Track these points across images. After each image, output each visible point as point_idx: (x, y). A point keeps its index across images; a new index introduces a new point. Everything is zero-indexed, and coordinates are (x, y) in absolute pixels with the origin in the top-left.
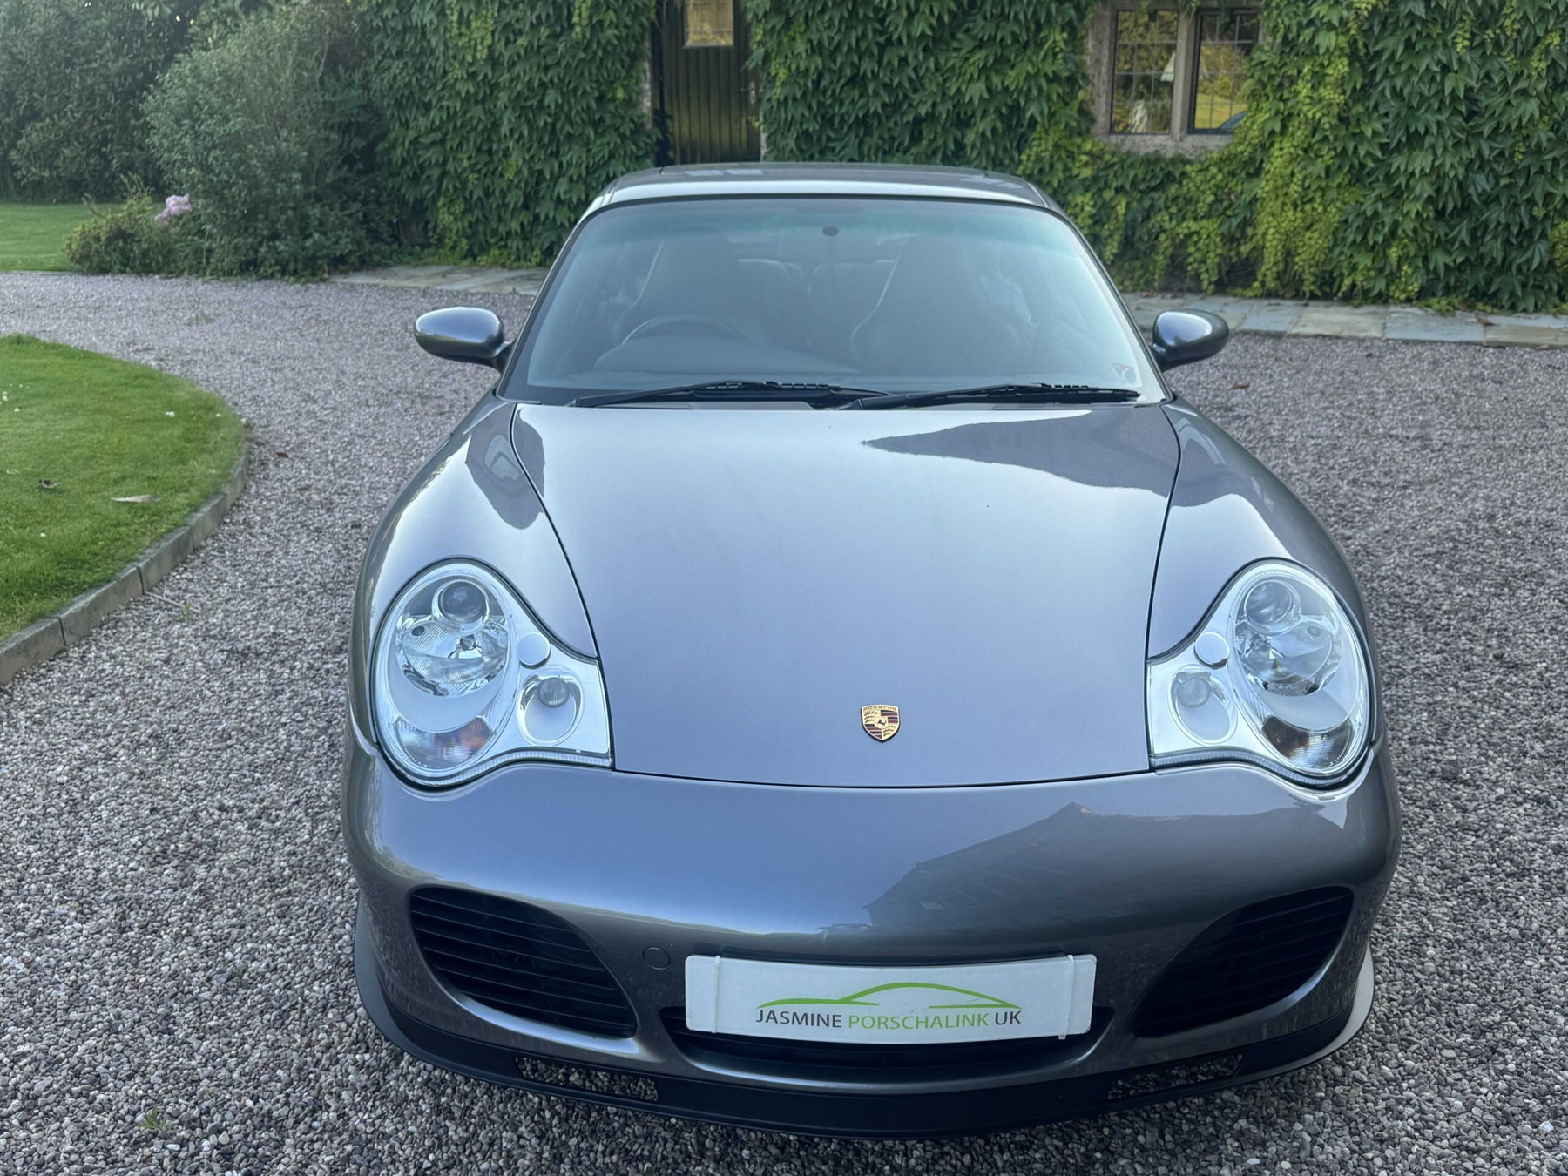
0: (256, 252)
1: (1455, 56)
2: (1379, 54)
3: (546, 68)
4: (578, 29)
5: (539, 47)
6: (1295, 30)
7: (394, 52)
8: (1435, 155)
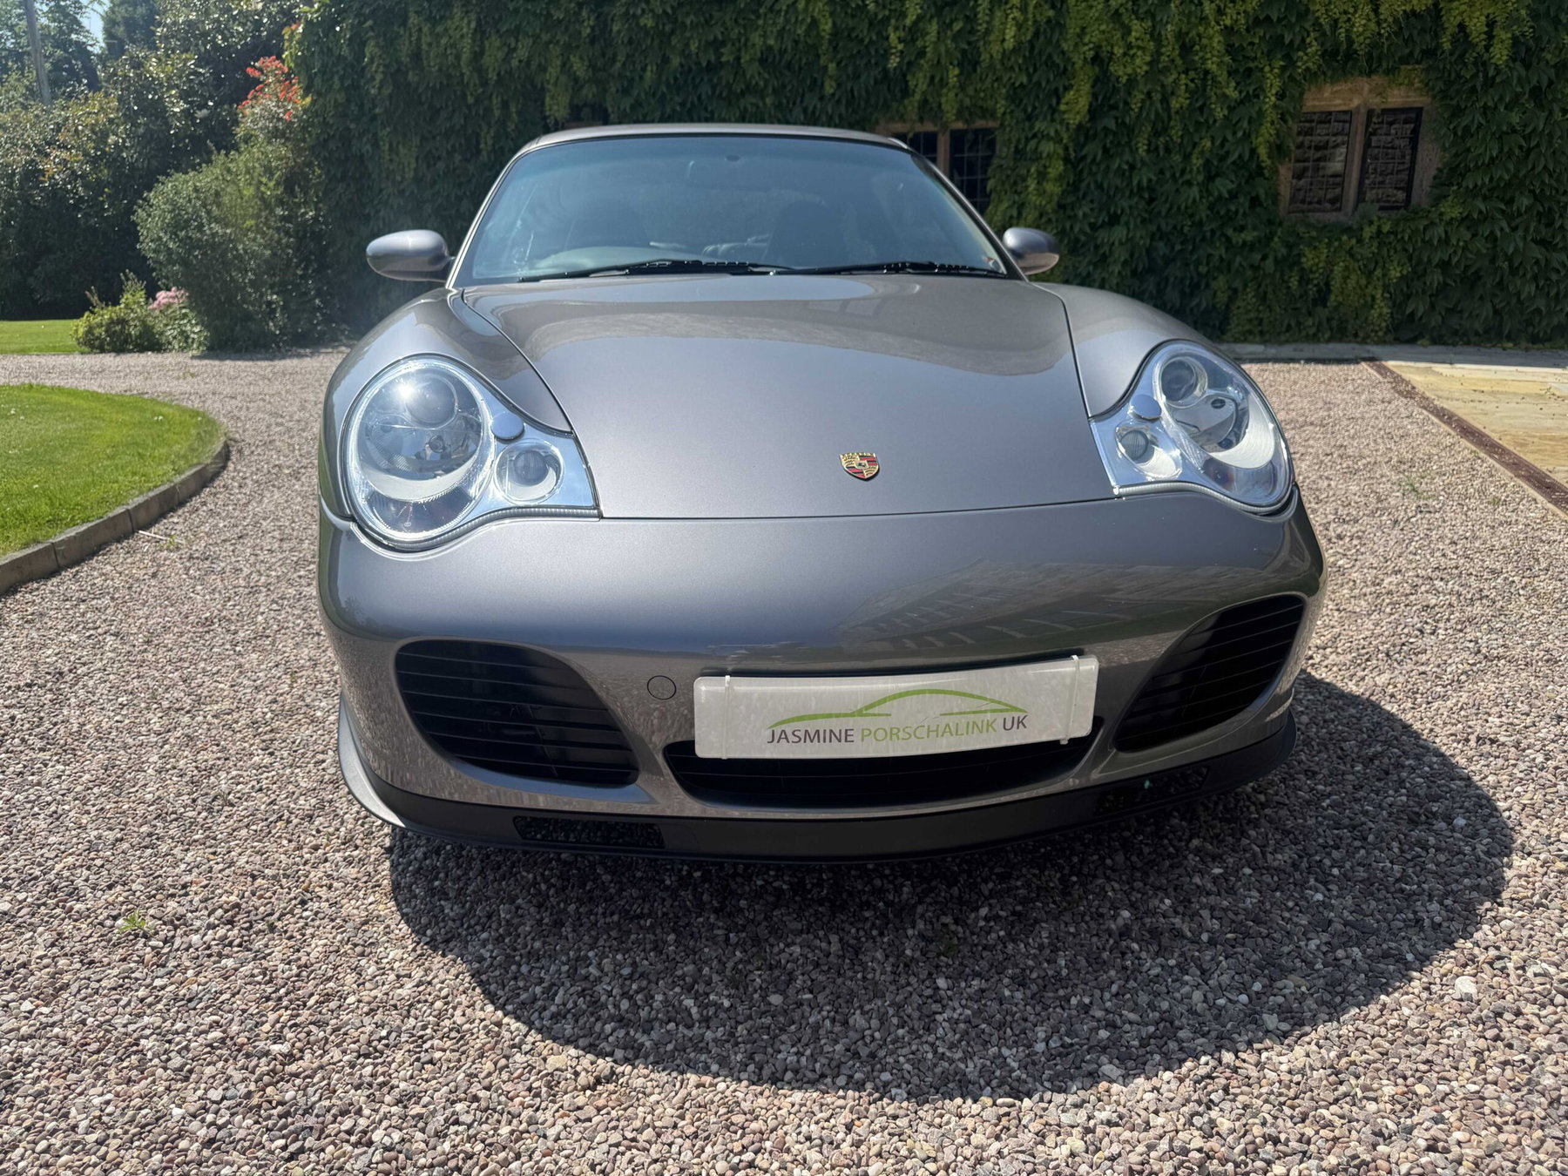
0: (232, 331)
1: (1138, 158)
2: (1084, 158)
3: (460, 185)
4: (484, 153)
5: (455, 169)
6: (1023, 141)
7: (339, 175)
8: (1128, 229)
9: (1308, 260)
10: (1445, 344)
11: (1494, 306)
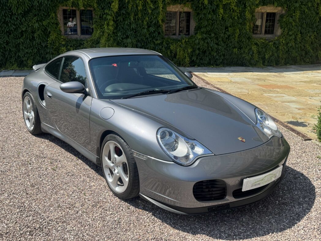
1: (131, 21)
6: (102, 15)
8: (131, 39)
9: (172, 48)
10: (200, 66)
11: (209, 58)
